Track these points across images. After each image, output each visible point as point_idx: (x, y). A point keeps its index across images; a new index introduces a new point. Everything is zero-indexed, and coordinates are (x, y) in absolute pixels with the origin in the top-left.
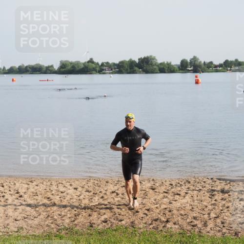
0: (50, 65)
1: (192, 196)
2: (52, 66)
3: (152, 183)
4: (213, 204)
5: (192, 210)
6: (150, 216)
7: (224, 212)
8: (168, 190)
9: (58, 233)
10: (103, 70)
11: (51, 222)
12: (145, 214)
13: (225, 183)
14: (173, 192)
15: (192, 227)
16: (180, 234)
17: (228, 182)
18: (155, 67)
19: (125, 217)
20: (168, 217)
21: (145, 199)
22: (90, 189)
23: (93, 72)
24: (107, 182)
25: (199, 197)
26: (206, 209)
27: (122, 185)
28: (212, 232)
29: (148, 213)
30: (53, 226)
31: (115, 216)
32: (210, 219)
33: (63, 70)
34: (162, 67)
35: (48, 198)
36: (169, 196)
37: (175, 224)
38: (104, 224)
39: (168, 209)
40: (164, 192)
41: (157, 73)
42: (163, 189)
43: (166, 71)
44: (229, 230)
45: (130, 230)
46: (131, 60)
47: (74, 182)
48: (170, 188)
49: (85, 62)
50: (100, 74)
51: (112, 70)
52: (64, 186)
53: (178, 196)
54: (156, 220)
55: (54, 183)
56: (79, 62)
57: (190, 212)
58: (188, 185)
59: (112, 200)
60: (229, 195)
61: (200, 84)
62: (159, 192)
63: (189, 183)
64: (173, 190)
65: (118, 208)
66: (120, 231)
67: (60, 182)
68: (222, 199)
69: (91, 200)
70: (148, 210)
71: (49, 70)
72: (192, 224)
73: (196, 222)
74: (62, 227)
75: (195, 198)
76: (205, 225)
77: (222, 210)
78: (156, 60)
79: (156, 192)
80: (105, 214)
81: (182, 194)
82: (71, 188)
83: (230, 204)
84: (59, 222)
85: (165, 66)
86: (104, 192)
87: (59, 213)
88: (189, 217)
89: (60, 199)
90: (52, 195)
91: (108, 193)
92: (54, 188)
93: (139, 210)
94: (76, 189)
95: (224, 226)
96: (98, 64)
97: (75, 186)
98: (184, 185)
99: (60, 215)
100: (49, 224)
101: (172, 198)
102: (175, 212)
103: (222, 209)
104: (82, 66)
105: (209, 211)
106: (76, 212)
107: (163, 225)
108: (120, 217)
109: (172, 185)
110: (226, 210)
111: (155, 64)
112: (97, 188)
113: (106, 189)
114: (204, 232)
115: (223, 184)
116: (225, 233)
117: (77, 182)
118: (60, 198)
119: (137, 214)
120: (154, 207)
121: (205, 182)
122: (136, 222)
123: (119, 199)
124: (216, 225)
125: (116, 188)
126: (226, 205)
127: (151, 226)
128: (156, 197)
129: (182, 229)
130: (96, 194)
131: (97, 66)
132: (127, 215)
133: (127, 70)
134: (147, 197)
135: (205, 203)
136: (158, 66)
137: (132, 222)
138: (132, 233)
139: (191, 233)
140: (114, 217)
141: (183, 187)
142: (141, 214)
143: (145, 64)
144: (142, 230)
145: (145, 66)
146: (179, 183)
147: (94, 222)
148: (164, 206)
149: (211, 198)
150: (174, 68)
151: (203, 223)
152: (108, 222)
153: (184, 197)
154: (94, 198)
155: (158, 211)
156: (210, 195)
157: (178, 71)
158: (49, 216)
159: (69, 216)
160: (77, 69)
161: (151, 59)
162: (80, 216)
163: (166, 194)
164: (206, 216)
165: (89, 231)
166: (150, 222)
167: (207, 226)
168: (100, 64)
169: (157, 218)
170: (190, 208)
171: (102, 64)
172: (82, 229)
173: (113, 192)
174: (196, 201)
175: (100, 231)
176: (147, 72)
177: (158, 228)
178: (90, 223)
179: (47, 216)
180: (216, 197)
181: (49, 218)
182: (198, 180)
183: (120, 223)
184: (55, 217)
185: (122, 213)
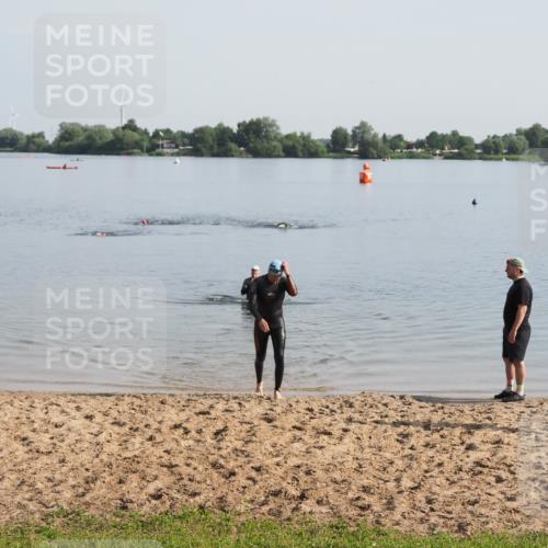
0: (37, 131)
1: (359, 438)
2: (41, 135)
3: (266, 404)
4: (406, 456)
5: (359, 469)
6: (261, 484)
7: (431, 476)
8: (303, 423)
9: (44, 524)
10: (158, 146)
11: (27, 496)
12: (249, 478)
13: (433, 408)
14: (313, 428)
15: (359, 511)
16: (332, 527)
17: (440, 405)
18: (275, 143)
19: (204, 486)
20: (303, 486)
21: (251, 445)
22: (123, 419)
23: (135, 151)
24: (162, 403)
25: (373, 441)
26: (392, 469)
27: (198, 411)
28: (406, 522)
29: (258, 478)
30: (32, 506)
31: (181, 483)
32: (401, 492)
33: (67, 144)
34: (290, 143)
35: (24, 439)
36: (306, 438)
37: (319, 502)
38: (154, 502)
39: (304, 468)
40: (294, 427)
41: (278, 156)
42: (292, 420)
43: (300, 154)
44: (443, 517)
45: (216, 517)
46: (220, 125)
47: (85, 401)
48: (307, 417)
49: (118, 128)
50: (151, 155)
51: (177, 147)
52: (63, 412)
53: (326, 437)
54: (276, 494)
55: (39, 404)
56: (103, 126)
57: (355, 475)
58: (348, 412)
59: (174, 445)
60: (442, 436)
61: (368, 185)
62: (283, 429)
63: (351, 406)
64: (314, 422)
65: (188, 465)
66: (191, 520)
67: (53, 400)
68: (427, 445)
69: (124, 444)
70: (258, 469)
71: (34, 143)
72: (360, 503)
73: (368, 499)
74: (55, 509)
75: (366, 443)
76: (390, 505)
77: (426, 472)
78: (278, 128)
79: (276, 427)
80: (156, 478)
81: (337, 432)
82: (78, 414)
83: (445, 457)
84: (48, 496)
85: (298, 141)
86: (154, 427)
87: (50, 475)
88: (354, 487)
89: (50, 441)
90: (34, 431)
91: (164, 428)
92: (38, 414)
93: (236, 470)
94: (89, 418)
95: (432, 510)
96: (146, 132)
97: (88, 412)
98: (339, 411)
99: (49, 480)
100: (25, 502)
101: (313, 441)
102: (319, 474)
103: (426, 468)
104: (110, 137)
105: (398, 473)
106: (89, 474)
107: (294, 506)
108: (193, 487)
109: (311, 410)
110: (437, 470)
111: (275, 137)
112: (139, 415)
113: (160, 418)
114: (387, 522)
115: (427, 411)
116: (435, 525)
117: (92, 402)
118: (52, 438)
119: (233, 478)
120: (270, 462)
121: (386, 405)
122: (230, 498)
123: (191, 442)
124: (414, 507)
125: (183, 416)
126: (437, 461)
127: (265, 509)
128: (275, 439)
129: (336, 514)
130: (137, 430)
131: (145, 137)
132: (209, 482)
133: (212, 147)
134: (254, 438)
135: (388, 455)
136: (281, 141)
137: (221, 498)
138: (220, 524)
139: (358, 525)
140: (177, 487)
141: (337, 416)
142: (241, 480)
143: (251, 136)
144: (242, 519)
145: (252, 140)
146: (327, 407)
147: (131, 496)
148: (293, 461)
149: (401, 442)
150: (317, 146)
151: (384, 501)
152: (165, 497)
153: (341, 439)
154: (133, 440)
155: (280, 471)
156: (399, 435)
157: (326, 154)
158: (23, 482)
159: (71, 482)
160: (99, 142)
161: (265, 126)
162: (98, 483)
163: (298, 433)
164: (391, 485)
165: (118, 520)
166: (263, 498)
167: (393, 509)
168: (151, 135)
169: (278, 488)
170: (355, 465)
171: (156, 134)
172: (102, 516)
173: (176, 427)
174: (367, 450)
175: (143, 519)
176: (256, 154)
177: (280, 512)
178: (121, 500)
179: (19, 482)
180: (413, 441)
181: (25, 488)
182: (370, 400)
183: (191, 500)
184: (39, 485)
185: (198, 478)
